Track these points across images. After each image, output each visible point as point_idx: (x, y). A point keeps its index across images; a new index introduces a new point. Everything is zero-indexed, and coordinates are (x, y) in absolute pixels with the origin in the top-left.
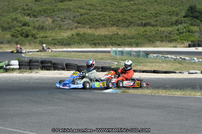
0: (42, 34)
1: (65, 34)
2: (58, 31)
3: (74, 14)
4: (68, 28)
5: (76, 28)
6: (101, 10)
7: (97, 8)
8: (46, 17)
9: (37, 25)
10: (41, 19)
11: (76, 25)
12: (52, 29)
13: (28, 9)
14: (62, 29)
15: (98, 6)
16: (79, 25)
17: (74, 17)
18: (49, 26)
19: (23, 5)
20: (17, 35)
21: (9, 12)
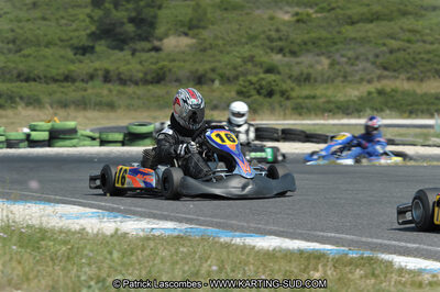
0: (306, 91)
1: (353, 92)
2: (341, 84)
3: (377, 51)
4: (362, 80)
5: (380, 78)
6: (432, 43)
7: (425, 38)
8: (318, 55)
9: (296, 71)
10: (306, 59)
11: (378, 72)
12: (330, 80)
13: (280, 39)
14: (350, 82)
15: (428, 35)
16: (386, 73)
17: (377, 56)
18: (322, 75)
19: (270, 30)
20: (248, 92)
21: (238, 43)
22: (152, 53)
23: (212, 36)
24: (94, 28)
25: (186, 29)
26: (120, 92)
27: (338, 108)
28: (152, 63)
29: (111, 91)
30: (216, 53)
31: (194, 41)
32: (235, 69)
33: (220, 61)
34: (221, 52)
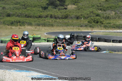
0: (108, 21)
1: (121, 22)
2: (118, 20)
8: (111, 11)
9: (105, 16)
10: (108, 12)
12: (115, 18)
13: (101, 6)
14: (120, 19)
18: (112, 17)
19: (98, 4)
20: (91, 22)
21: (89, 7)
22: (64, 10)
23: (81, 5)
24: (48, 2)
25: (74, 3)
26: (55, 21)
27: (117, 26)
28: (64, 13)
29: (52, 21)
30: (82, 10)
31: (76, 6)
32: (88, 15)
33: (83, 13)
34: (84, 10)
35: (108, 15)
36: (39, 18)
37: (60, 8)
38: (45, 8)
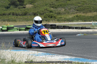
0: (59, 16)
1: (70, 16)
2: (67, 14)
3: (75, 7)
4: (72, 13)
5: (76, 13)
6: (89, 4)
8: (62, 8)
9: (57, 12)
10: (59, 9)
11: (76, 11)
12: (65, 14)
13: (53, 5)
14: (69, 14)
15: (87, 2)
16: (78, 12)
17: (75, 8)
18: (63, 12)
19: (50, 3)
20: (46, 17)
21: (43, 6)
22: (24, 8)
23: (37, 4)
24: (9, 3)
25: (31, 3)
26: (17, 17)
27: (67, 20)
28: (24, 11)
29: (14, 17)
30: (38, 8)
31: (33, 5)
32: (43, 12)
33: (39, 10)
34: (39, 8)
35: (59, 12)
36: (3, 16)
37: (20, 7)
38: (8, 8)
